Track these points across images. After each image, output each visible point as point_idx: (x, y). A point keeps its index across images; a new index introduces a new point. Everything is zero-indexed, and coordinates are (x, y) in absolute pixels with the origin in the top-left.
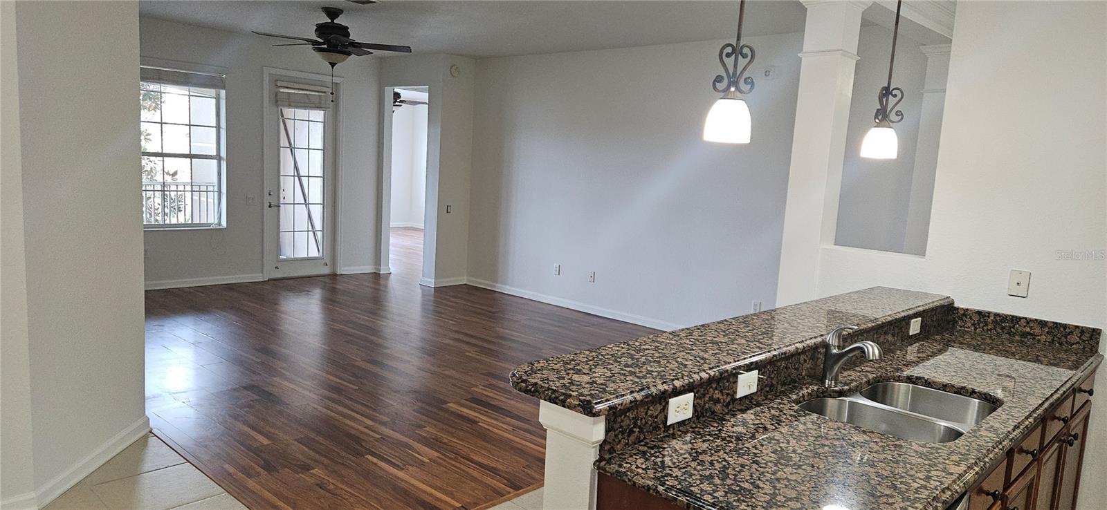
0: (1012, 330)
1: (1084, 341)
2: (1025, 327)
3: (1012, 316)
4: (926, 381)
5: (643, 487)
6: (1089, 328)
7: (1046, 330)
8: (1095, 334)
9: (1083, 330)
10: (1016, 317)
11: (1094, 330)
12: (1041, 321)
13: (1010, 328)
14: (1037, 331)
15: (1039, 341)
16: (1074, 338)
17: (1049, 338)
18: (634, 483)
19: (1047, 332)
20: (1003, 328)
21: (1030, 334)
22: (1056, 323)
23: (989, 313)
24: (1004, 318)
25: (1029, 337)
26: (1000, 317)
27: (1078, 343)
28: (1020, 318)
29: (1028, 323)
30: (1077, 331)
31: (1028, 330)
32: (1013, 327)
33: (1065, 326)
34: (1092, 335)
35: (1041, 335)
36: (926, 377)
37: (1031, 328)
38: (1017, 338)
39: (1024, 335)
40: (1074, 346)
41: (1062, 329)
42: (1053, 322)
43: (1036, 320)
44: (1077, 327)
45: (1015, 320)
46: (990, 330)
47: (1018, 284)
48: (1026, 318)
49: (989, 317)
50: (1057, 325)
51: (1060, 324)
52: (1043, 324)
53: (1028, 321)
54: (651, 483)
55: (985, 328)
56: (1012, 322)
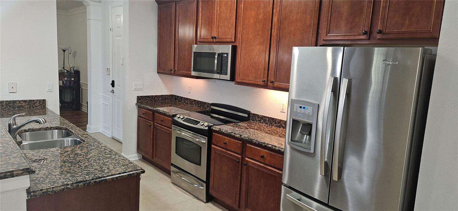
0: (14, 106)
1: (41, 104)
2: (19, 104)
3: (13, 101)
4: (32, 129)
5: (60, 191)
6: (42, 100)
7: (27, 103)
8: (44, 101)
9: (40, 101)
10: (15, 101)
11: (44, 100)
12: (24, 100)
13: (13, 105)
14: (24, 104)
15: (25, 108)
16: (37, 104)
17: (29, 106)
18: (55, 192)
19: (28, 104)
20: (10, 106)
21: (21, 106)
22: (30, 100)
23: (3, 101)
24: (9, 102)
25: (21, 107)
26: (8, 102)
27: (39, 105)
28: (16, 101)
29: (19, 102)
30: (38, 102)
31: (20, 105)
32: (14, 105)
33: (33, 101)
34: (43, 102)
35: (25, 106)
36: (32, 128)
37: (21, 104)
38: (16, 109)
39: (19, 107)
40: (38, 107)
41: (32, 102)
42: (29, 100)
43: (23, 100)
44: (38, 100)
45: (14, 102)
46: (5, 108)
47: (13, 88)
48: (18, 101)
49: (3, 103)
50: (30, 101)
51: (31, 100)
52: (25, 101)
53: (19, 101)
54: (63, 187)
55: (3, 108)
56: (13, 103)
